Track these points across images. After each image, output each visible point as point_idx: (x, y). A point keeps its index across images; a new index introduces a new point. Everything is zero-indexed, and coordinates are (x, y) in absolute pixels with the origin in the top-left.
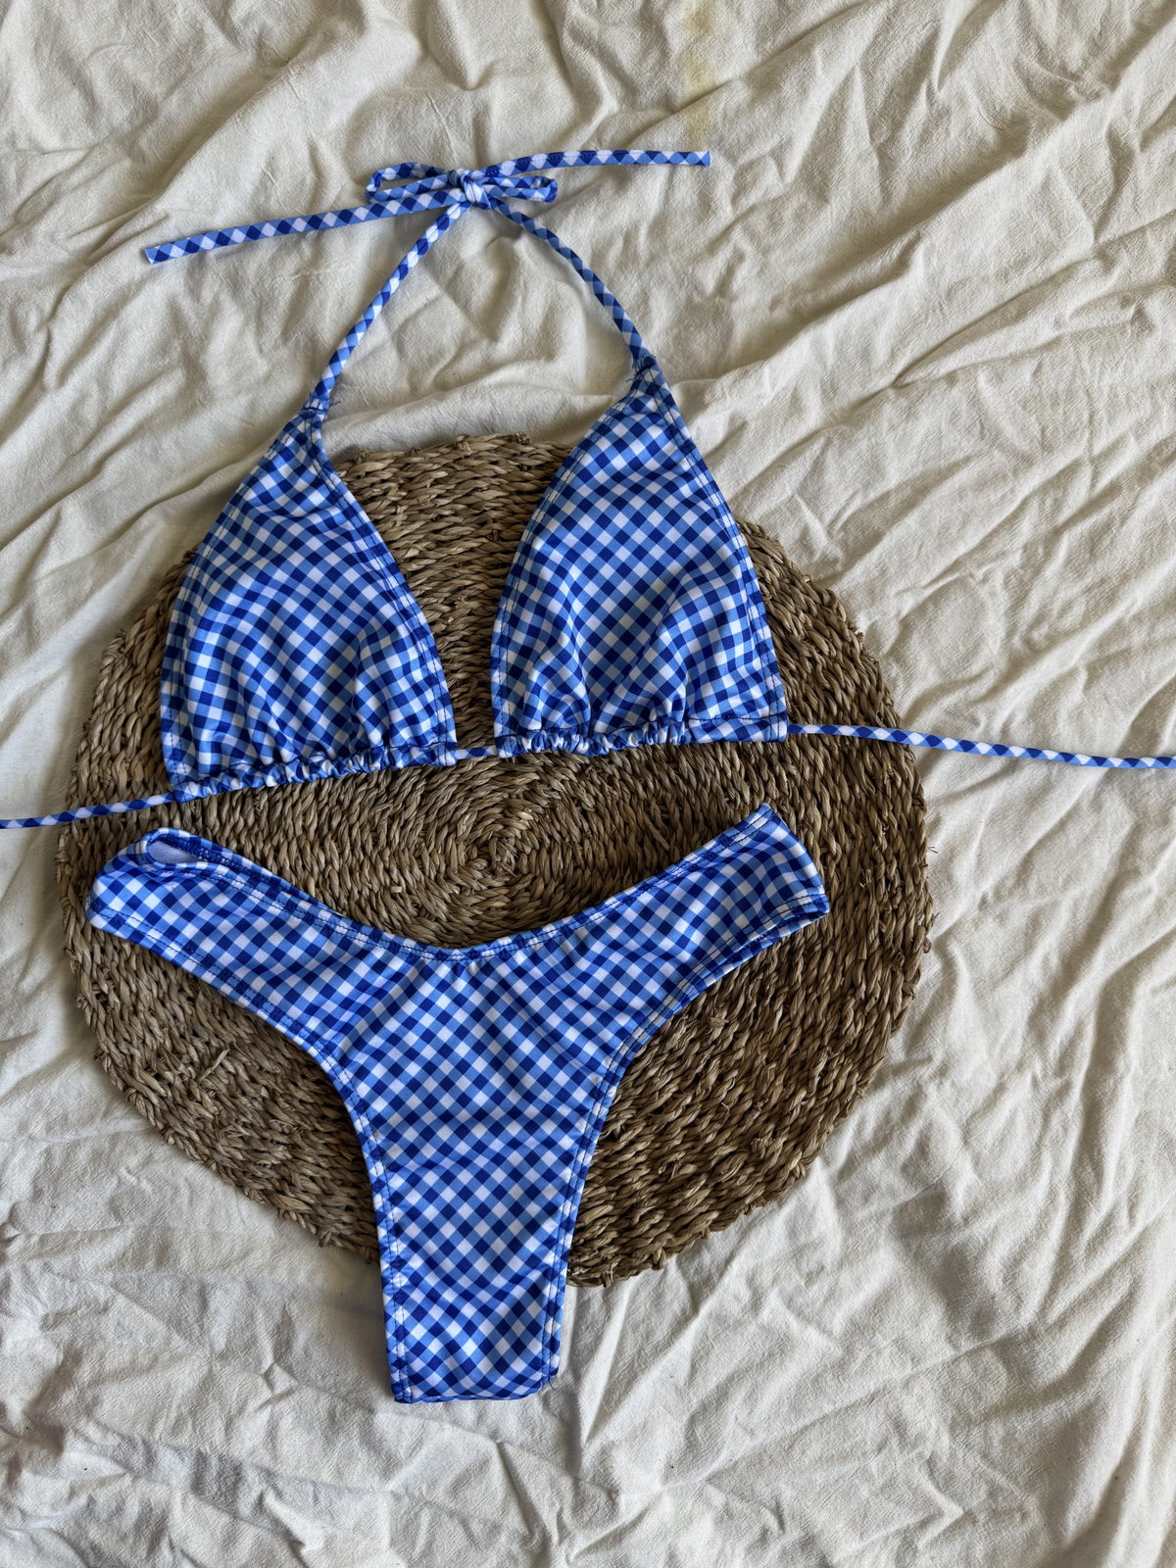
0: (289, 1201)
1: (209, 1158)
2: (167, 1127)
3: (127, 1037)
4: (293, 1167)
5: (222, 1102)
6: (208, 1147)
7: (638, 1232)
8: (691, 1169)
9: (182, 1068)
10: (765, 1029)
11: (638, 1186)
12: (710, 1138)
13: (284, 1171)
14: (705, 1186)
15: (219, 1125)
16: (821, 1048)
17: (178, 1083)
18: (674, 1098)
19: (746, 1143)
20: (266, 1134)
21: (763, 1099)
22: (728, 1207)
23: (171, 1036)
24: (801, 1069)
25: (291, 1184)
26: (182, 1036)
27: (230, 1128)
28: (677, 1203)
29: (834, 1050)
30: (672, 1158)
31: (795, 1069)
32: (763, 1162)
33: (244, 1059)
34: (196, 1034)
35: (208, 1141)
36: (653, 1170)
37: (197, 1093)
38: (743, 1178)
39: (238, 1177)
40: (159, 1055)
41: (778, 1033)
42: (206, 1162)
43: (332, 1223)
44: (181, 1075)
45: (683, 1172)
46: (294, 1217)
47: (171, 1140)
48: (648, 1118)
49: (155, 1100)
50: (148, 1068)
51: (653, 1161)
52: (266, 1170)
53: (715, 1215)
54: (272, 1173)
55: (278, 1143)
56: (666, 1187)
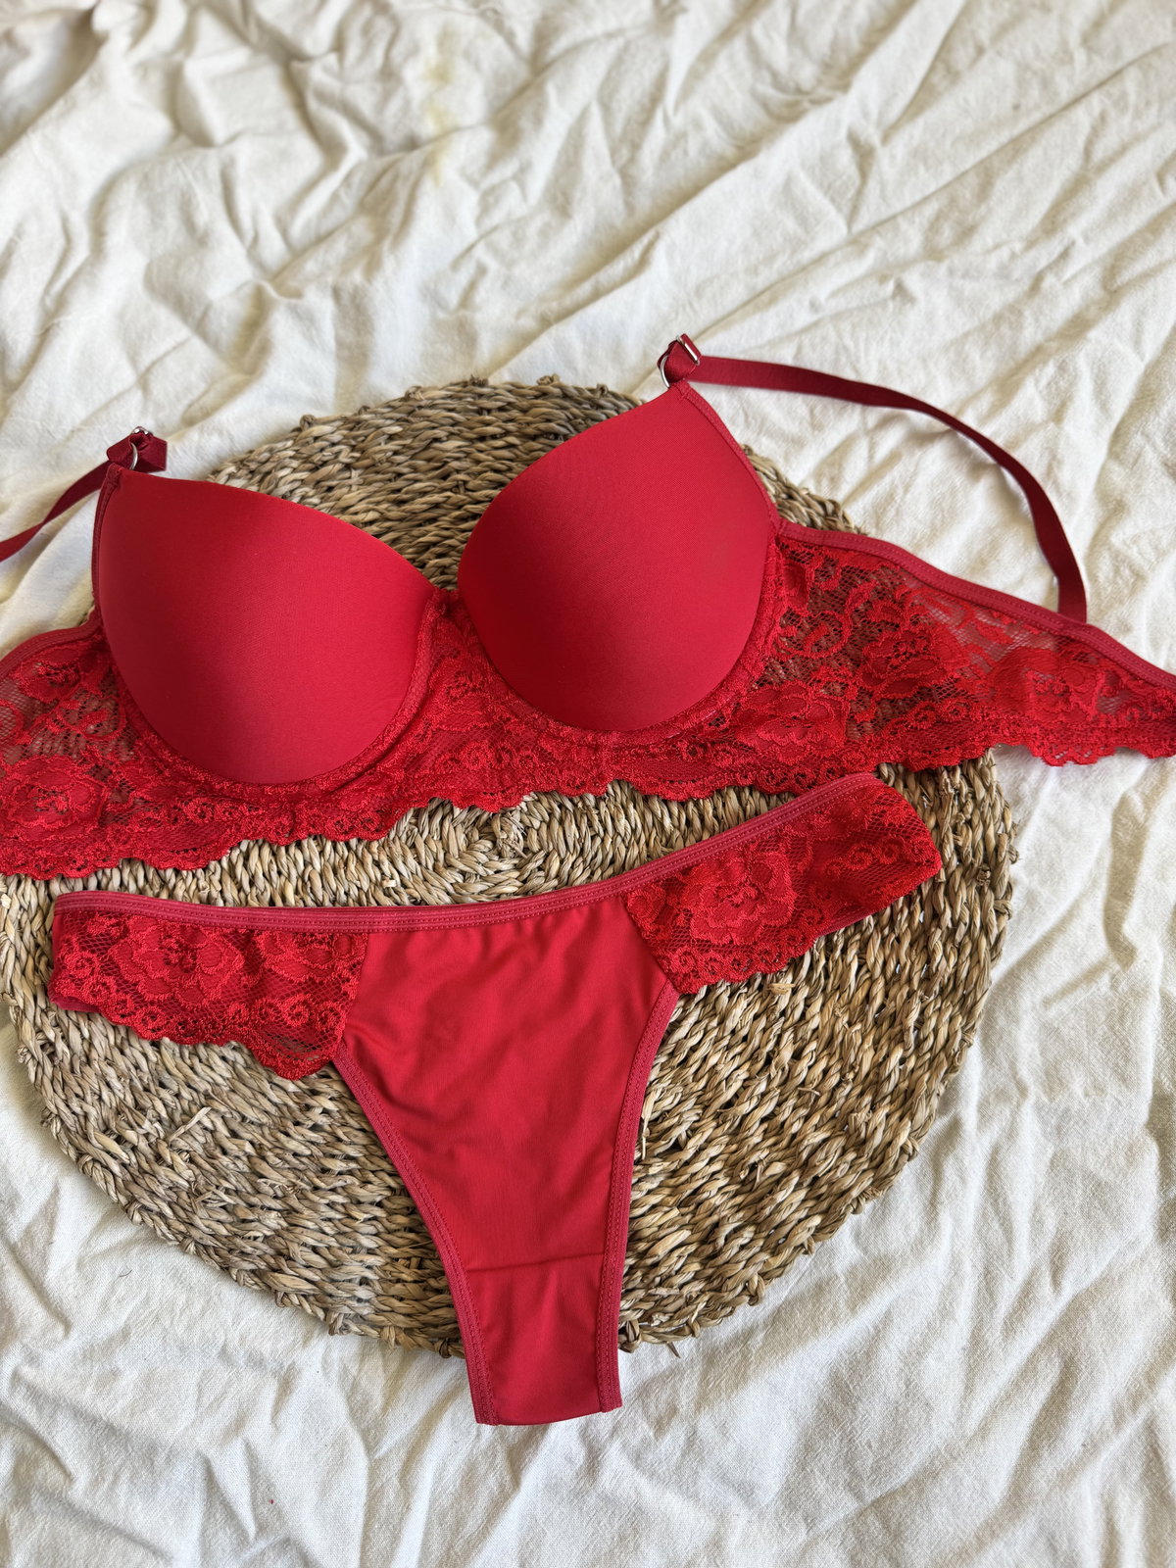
0: (287, 1281)
1: (186, 1236)
2: (132, 1200)
3: (81, 1093)
4: (290, 1236)
5: (199, 1166)
6: (184, 1223)
7: (725, 1257)
8: (778, 1168)
9: (147, 1125)
10: (840, 988)
11: (718, 1200)
12: (795, 1128)
13: (279, 1243)
14: (799, 1186)
15: (195, 1193)
16: (910, 995)
17: (143, 1145)
18: (744, 1087)
19: (841, 1124)
20: (254, 1200)
21: (852, 1068)
22: (830, 1206)
23: (132, 1089)
24: (891, 1026)
25: (289, 1259)
26: (147, 1090)
27: (209, 1195)
28: (767, 1211)
29: (927, 992)
30: (754, 1159)
31: (885, 1026)
32: (865, 1142)
33: (223, 1109)
34: (162, 1085)
35: (182, 1214)
36: (732, 1178)
37: (167, 1155)
38: (844, 1167)
39: (222, 1257)
40: (118, 1112)
41: (857, 989)
42: (182, 1241)
43: (343, 1301)
44: (147, 1135)
45: (769, 1173)
46: (295, 1300)
47: (137, 1217)
48: (717, 1116)
49: (116, 1168)
50: (106, 1130)
51: (732, 1167)
52: (258, 1243)
53: (817, 1221)
54: (265, 1247)
55: (270, 1209)
56: (751, 1197)
